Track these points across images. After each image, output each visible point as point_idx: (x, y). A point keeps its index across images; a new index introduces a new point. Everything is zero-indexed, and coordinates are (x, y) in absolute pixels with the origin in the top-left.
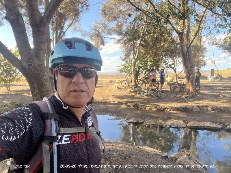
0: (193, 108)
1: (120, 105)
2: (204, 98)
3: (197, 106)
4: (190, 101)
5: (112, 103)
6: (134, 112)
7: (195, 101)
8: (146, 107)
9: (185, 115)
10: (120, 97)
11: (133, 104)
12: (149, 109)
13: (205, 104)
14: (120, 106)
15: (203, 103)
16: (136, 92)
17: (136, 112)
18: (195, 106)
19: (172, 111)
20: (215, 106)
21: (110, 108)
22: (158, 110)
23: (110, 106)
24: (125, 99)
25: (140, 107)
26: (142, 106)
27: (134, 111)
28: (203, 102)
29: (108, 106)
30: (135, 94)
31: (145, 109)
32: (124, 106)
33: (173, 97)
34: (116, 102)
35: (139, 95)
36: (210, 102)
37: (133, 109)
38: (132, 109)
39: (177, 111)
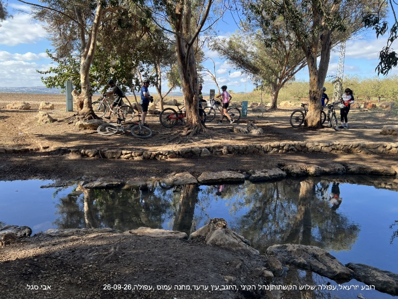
0: (201, 150)
1: (64, 155)
2: (214, 135)
3: (206, 147)
4: (196, 141)
5: (43, 151)
6: (98, 166)
7: (202, 139)
8: (122, 154)
9: (192, 163)
10: (59, 139)
11: (94, 150)
12: (128, 158)
13: (217, 144)
14: (64, 158)
15: (215, 142)
16: (94, 127)
17: (103, 166)
18: (203, 148)
19: (169, 159)
20: (231, 146)
21: (39, 162)
22: (144, 158)
23: (38, 157)
24: (71, 143)
25: (109, 156)
26: (113, 153)
27: (98, 164)
28: (214, 140)
29: (33, 158)
30: (92, 131)
31: (119, 160)
32: (72, 157)
33: (167, 134)
34: (52, 148)
35: (102, 133)
36: (223, 141)
37: (94, 160)
38: (92, 161)
39: (178, 158)
